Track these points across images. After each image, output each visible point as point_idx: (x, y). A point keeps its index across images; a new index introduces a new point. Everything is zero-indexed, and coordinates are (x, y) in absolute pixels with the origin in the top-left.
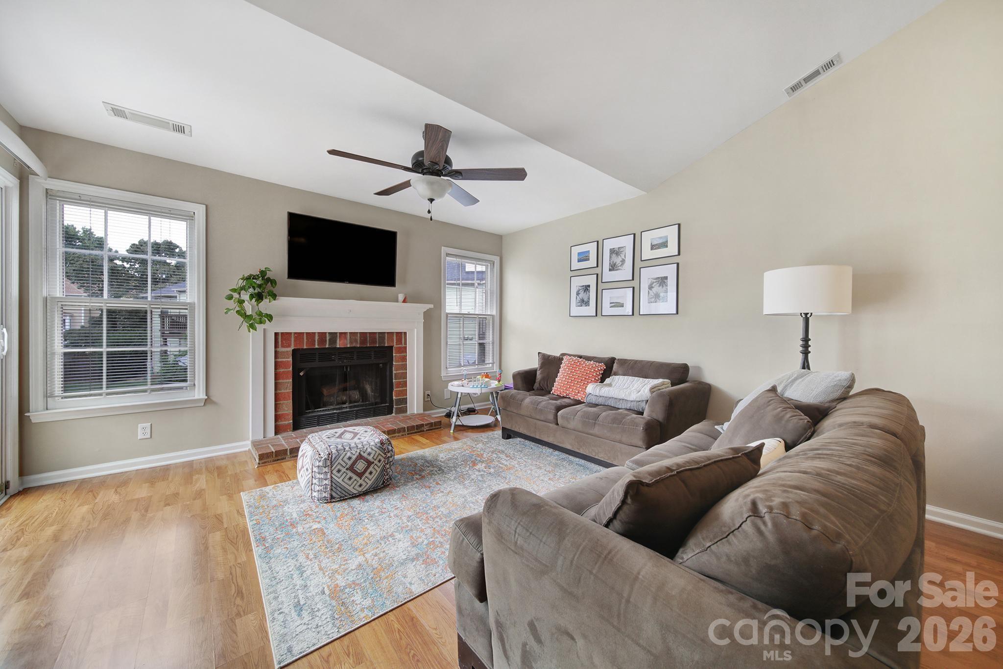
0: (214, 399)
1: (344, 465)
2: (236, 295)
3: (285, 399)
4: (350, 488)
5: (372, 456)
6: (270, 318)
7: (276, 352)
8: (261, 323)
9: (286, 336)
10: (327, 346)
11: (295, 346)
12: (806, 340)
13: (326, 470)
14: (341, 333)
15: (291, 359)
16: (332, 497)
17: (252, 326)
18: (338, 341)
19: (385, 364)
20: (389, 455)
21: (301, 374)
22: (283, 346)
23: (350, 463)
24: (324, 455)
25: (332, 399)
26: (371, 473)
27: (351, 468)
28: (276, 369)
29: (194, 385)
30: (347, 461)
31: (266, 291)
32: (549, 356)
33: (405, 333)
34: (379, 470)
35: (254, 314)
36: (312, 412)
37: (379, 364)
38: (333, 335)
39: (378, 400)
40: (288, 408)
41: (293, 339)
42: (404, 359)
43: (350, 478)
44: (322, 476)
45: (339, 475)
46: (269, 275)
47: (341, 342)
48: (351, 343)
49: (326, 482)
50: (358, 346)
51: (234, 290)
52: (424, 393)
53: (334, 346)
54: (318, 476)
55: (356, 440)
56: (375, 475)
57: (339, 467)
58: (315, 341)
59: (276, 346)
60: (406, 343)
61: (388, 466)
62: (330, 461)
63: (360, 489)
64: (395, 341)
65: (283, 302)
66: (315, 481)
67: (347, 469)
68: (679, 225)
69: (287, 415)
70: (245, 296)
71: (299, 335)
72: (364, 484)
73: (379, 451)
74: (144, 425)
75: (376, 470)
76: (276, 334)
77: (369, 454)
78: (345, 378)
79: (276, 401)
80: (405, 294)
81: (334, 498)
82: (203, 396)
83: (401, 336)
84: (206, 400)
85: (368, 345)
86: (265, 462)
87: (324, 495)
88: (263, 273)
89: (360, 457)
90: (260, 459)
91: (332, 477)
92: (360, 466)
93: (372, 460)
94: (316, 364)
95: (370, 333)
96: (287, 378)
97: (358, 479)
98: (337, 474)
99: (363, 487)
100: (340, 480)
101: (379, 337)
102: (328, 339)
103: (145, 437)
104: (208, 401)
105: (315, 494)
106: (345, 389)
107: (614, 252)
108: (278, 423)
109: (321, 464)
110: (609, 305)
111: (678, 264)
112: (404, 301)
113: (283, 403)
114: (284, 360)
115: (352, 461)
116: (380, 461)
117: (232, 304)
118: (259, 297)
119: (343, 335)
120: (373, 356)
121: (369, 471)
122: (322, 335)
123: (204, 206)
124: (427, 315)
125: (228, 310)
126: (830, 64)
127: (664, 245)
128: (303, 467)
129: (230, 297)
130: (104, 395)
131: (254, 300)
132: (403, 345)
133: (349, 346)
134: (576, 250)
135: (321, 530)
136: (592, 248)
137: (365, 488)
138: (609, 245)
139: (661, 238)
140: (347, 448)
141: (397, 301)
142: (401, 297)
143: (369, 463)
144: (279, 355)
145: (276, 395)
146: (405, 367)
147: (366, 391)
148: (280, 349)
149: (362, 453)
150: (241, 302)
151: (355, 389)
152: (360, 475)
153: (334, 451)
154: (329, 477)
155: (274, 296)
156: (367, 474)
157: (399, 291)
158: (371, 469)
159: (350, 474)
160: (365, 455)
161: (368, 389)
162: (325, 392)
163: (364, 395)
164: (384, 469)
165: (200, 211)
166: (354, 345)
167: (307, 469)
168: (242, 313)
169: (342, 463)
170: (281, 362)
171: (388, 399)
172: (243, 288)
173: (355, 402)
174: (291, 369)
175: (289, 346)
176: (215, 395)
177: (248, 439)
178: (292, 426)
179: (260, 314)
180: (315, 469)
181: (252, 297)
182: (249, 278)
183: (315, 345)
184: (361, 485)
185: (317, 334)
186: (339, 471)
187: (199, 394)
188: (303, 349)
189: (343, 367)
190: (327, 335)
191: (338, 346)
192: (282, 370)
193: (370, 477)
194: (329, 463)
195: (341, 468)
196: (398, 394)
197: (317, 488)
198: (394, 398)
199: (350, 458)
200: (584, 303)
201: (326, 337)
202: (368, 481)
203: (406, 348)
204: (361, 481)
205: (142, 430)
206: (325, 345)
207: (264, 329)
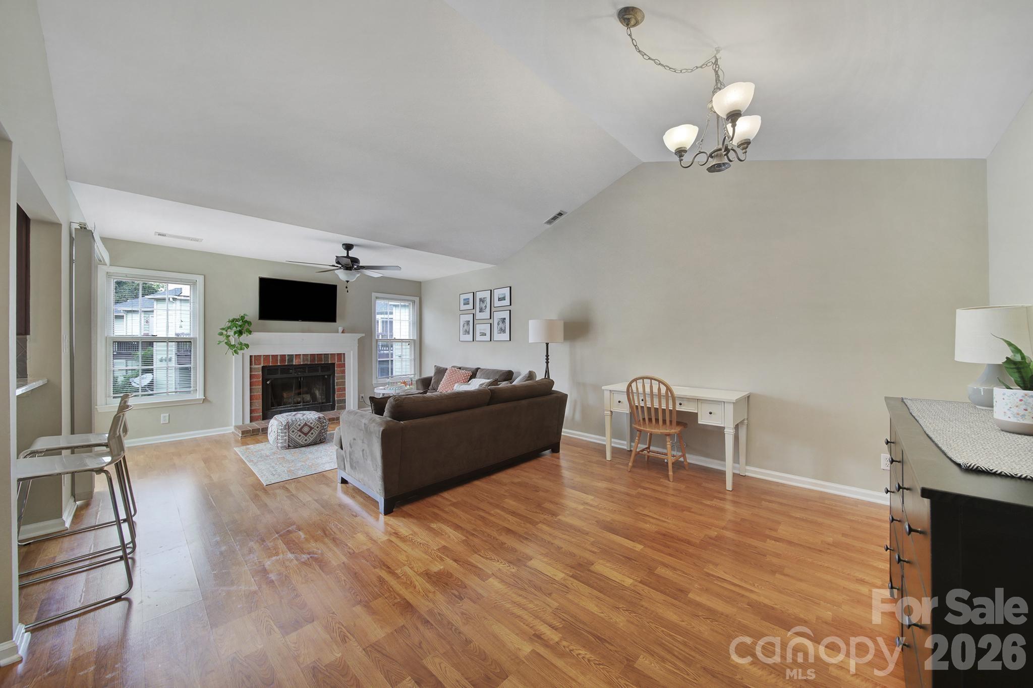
0: (209, 399)
1: (296, 428)
2: (225, 332)
3: (256, 399)
4: (300, 442)
5: (313, 424)
6: (247, 346)
7: (251, 368)
8: (241, 349)
9: (258, 357)
10: (286, 364)
11: (264, 364)
12: (547, 356)
13: (286, 431)
14: (296, 355)
15: (261, 373)
16: (289, 446)
17: (236, 352)
18: (294, 360)
19: (329, 376)
20: (324, 424)
21: (268, 383)
22: (255, 364)
23: (299, 427)
24: (284, 424)
25: (290, 400)
26: (312, 434)
27: (300, 430)
28: (250, 379)
29: (196, 390)
30: (298, 426)
31: (245, 329)
32: (440, 368)
33: (344, 354)
34: (317, 432)
35: (236, 344)
36: (276, 408)
37: (324, 376)
38: (291, 356)
39: (324, 401)
40: (259, 404)
41: (262, 359)
42: (344, 372)
43: (300, 436)
44: (283, 435)
45: (293, 434)
46: (246, 318)
47: (297, 361)
48: (303, 361)
49: (286, 438)
50: (309, 363)
51: (223, 329)
52: (359, 396)
53: (291, 364)
54: (281, 434)
55: (304, 417)
56: (315, 435)
57: (293, 429)
58: (278, 360)
59: (251, 364)
60: (344, 361)
61: (323, 431)
62: (288, 426)
63: (306, 442)
64: (336, 360)
65: (256, 336)
66: (279, 438)
67: (298, 431)
68: (510, 287)
69: (259, 410)
70: (231, 333)
71: (267, 357)
72: (308, 440)
73: (317, 422)
74: (165, 415)
75: (315, 433)
76: (251, 356)
77: (311, 423)
78: (299, 386)
79: (251, 400)
80: (344, 328)
81: (290, 446)
82: (202, 397)
83: (341, 356)
84: (204, 399)
85: (316, 363)
86: (245, 436)
87: (284, 445)
88: (243, 318)
89: (306, 424)
90: (242, 434)
91: (289, 435)
92: (306, 429)
93: (313, 427)
94: (278, 376)
95: (317, 354)
96: (258, 385)
97: (305, 436)
98: (292, 433)
99: (307, 441)
100: (294, 437)
101: (324, 357)
102: (287, 359)
103: (165, 422)
104: (205, 400)
105: (279, 445)
106: (299, 394)
107: (482, 300)
108: (252, 415)
109: (282, 428)
110: (479, 334)
111: (510, 311)
112: (343, 332)
113: (256, 402)
114: (256, 373)
115: (300, 427)
116: (318, 427)
117: (222, 338)
118: (240, 333)
119: (298, 356)
120: (320, 370)
121: (311, 432)
122: (283, 357)
123: (203, 276)
124: (360, 341)
125: (220, 342)
126: (560, 214)
127: (504, 299)
128: (272, 431)
129: (221, 334)
130: (140, 396)
131: (237, 335)
132: (343, 362)
133: (302, 363)
134: (463, 297)
135: (284, 457)
136: (470, 296)
137: (308, 442)
138: (479, 295)
139: (502, 294)
140: (298, 420)
141: (338, 332)
142: (340, 329)
143: (311, 428)
144: (253, 370)
145: (251, 396)
146: (344, 377)
147: (316, 395)
148: (254, 366)
149: (307, 423)
150: (228, 336)
151: (307, 393)
152: (306, 434)
153: (290, 421)
154: (287, 435)
155: (250, 332)
156: (310, 434)
157: (339, 325)
158: (312, 431)
159: (300, 433)
160: (309, 424)
161: (317, 393)
162: (285, 395)
163: (314, 398)
164: (320, 432)
165: (200, 280)
166: (306, 363)
167: (274, 432)
168: (228, 343)
169: (295, 427)
170: (254, 374)
171: (331, 400)
172: (229, 328)
173: (307, 402)
174: (261, 379)
175: (260, 364)
176: (210, 396)
177: (232, 425)
178: (262, 417)
179: (241, 344)
180: (279, 431)
181: (235, 333)
182: (233, 321)
183: (277, 363)
184: (306, 440)
185: (279, 356)
186: (293, 432)
187: (199, 395)
188: (269, 366)
189: (298, 377)
190: (287, 356)
191: (294, 364)
192: (255, 380)
193: (312, 436)
194: (287, 427)
195: (295, 430)
196: (339, 396)
197: (280, 441)
198: (336, 399)
199: (299, 425)
200: (467, 332)
201: (285, 358)
202: (311, 438)
203: (345, 364)
204: (306, 438)
205: (164, 417)
206: (285, 363)
207: (243, 354)
